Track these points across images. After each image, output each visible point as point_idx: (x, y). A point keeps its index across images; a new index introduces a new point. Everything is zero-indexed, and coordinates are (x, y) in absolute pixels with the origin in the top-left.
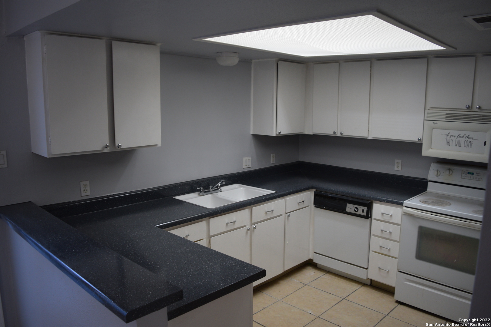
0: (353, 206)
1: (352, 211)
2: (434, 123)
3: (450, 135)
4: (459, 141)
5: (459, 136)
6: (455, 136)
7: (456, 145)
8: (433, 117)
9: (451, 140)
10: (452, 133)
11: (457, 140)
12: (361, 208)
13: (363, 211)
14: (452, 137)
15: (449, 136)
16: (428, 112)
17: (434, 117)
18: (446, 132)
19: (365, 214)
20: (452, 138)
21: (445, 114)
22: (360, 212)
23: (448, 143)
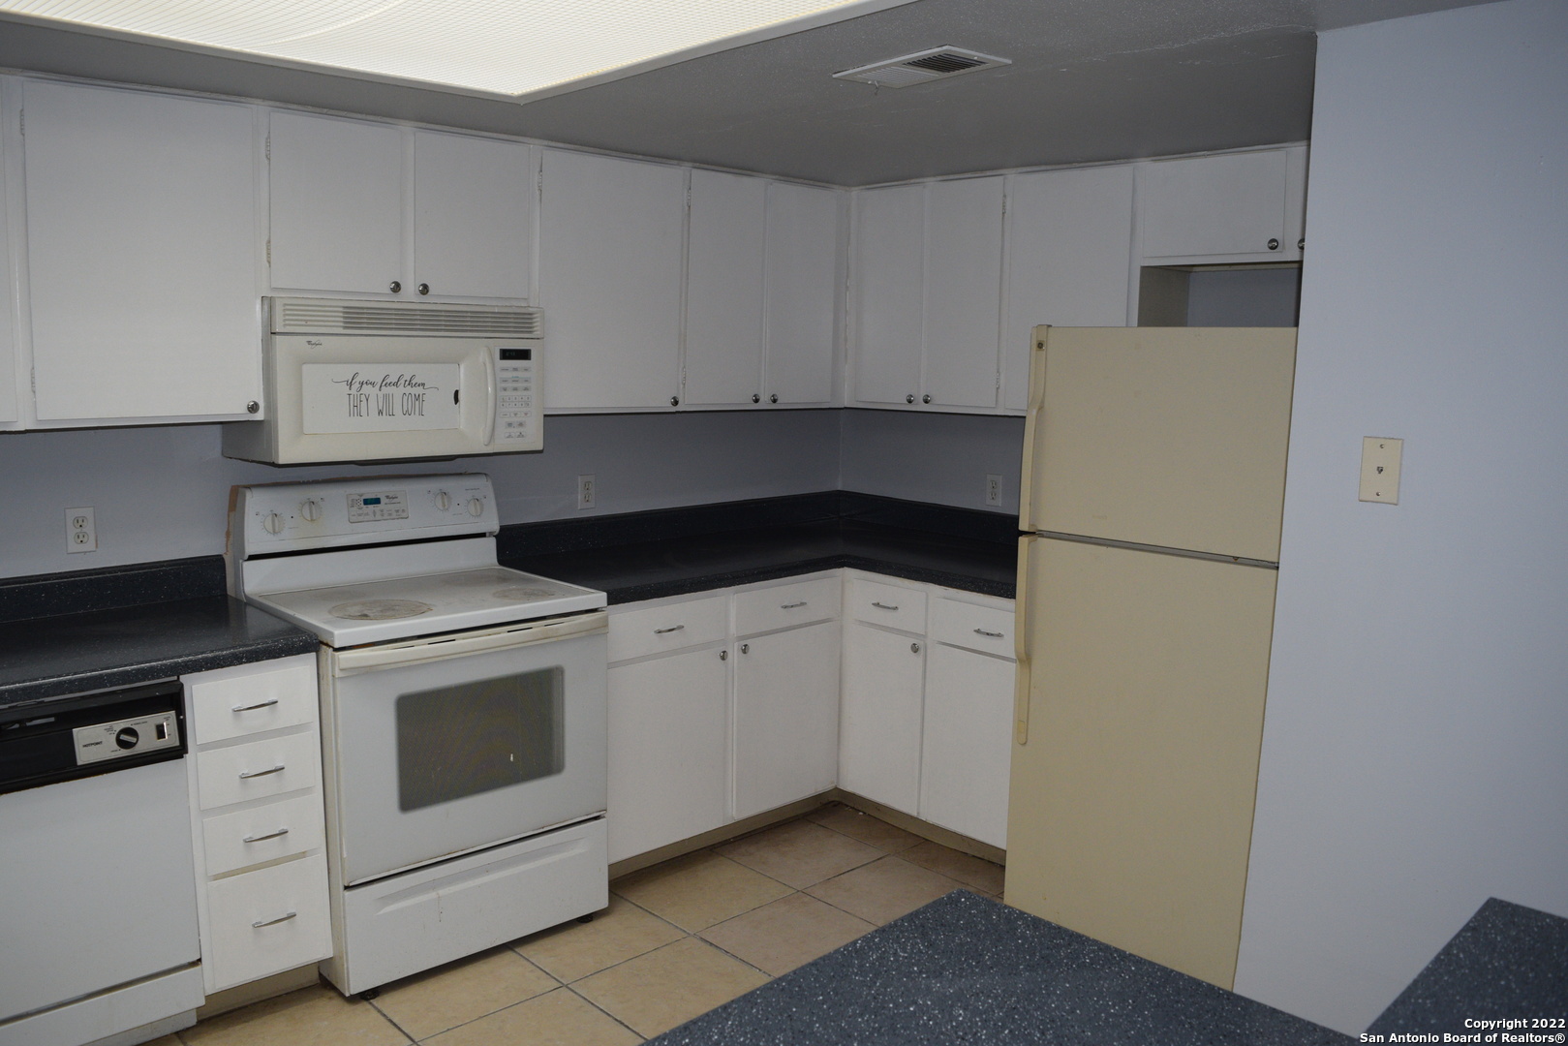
0: (110, 729)
1: (110, 750)
2: (309, 342)
3: (358, 379)
4: (386, 396)
5: (385, 383)
6: (373, 384)
7: (380, 412)
8: (304, 323)
9: (363, 398)
10: (368, 372)
11: (380, 394)
12: (145, 726)
13: (160, 733)
14: (364, 385)
15: (356, 386)
16: (285, 305)
17: (306, 321)
18: (347, 370)
19: (171, 740)
20: (366, 389)
21: (341, 309)
22: (147, 742)
23: (355, 409)
